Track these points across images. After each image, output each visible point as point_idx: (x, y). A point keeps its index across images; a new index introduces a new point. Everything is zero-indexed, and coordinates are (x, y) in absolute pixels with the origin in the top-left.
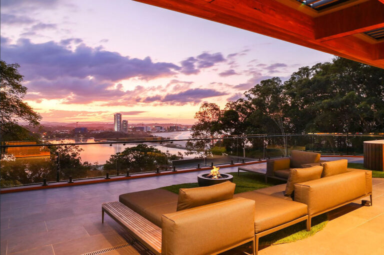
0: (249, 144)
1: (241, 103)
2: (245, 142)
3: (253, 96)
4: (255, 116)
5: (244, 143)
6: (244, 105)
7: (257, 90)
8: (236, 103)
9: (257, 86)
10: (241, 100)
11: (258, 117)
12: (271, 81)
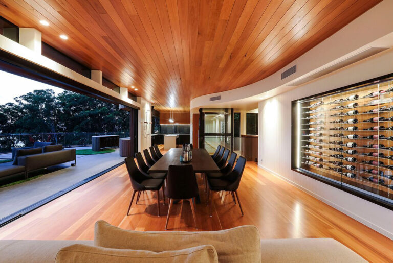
0: (21, 144)
1: (11, 107)
2: (15, 142)
3: (25, 102)
4: (25, 120)
5: (14, 144)
6: (13, 109)
7: (30, 97)
8: (3, 106)
9: (30, 94)
10: (11, 104)
11: (29, 120)
12: (45, 92)
